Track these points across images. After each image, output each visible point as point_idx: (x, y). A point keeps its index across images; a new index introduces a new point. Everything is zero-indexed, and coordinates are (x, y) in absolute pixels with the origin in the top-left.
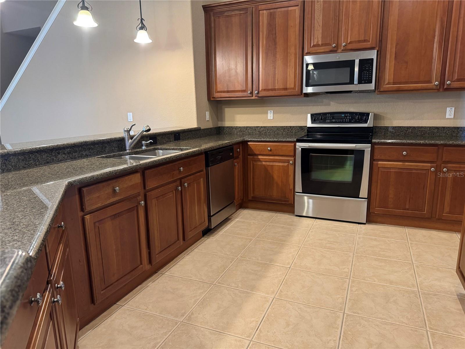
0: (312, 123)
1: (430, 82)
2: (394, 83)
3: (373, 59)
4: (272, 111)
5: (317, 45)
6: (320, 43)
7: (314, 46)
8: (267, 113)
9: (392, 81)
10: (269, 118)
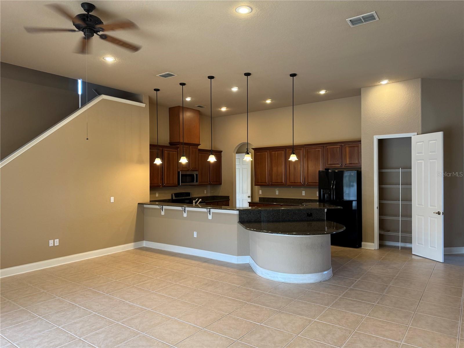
0: (175, 197)
2: (201, 182)
3: (197, 174)
5: (184, 168)
8: (156, 194)
10: (157, 196)
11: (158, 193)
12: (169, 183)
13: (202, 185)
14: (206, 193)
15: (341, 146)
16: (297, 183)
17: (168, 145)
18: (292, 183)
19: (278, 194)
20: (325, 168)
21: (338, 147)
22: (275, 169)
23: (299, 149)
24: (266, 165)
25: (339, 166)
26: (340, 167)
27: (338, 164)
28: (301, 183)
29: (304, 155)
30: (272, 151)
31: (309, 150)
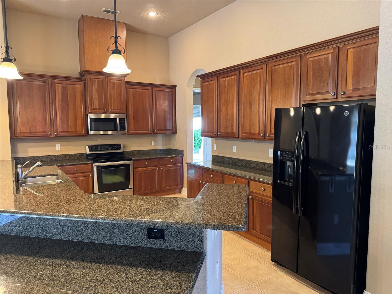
0: (90, 151)
1: (148, 130)
2: (134, 131)
3: (125, 119)
5: (96, 109)
6: (97, 108)
7: (94, 109)
8: (55, 146)
9: (133, 129)
10: (57, 149)
11: (60, 145)
12: (66, 131)
13: (136, 134)
14: (154, 145)
15: (337, 50)
16: (253, 133)
17: (78, 75)
18: (247, 133)
19: (235, 152)
21: (329, 53)
22: (223, 109)
23: (259, 67)
24: (213, 103)
26: (332, 99)
27: (328, 93)
28: (259, 134)
29: (267, 79)
30: (221, 78)
31: (274, 68)
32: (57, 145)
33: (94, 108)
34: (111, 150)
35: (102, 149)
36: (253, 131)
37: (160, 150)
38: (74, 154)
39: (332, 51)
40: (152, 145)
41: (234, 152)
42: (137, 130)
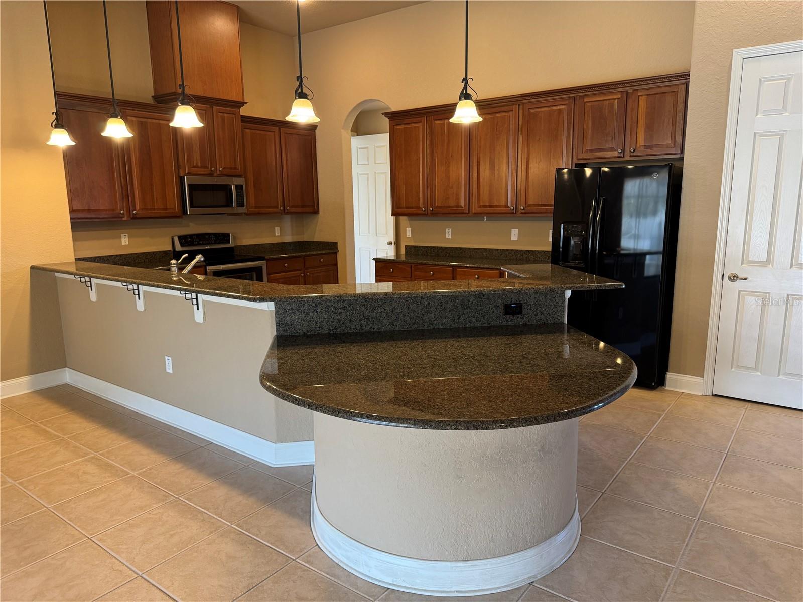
1: (277, 207)
2: (256, 207)
3: (242, 186)
4: (127, 235)
5: (196, 166)
6: (199, 164)
7: (194, 167)
8: (120, 238)
9: (254, 205)
10: (123, 243)
11: (127, 236)
12: (149, 208)
13: (259, 214)
14: (279, 235)
15: (625, 95)
16: (497, 206)
17: (150, 101)
18: (485, 207)
19: (450, 237)
20: (575, 161)
21: (615, 99)
22: (440, 170)
23: (506, 108)
24: (418, 160)
25: (615, 154)
26: (618, 157)
27: (612, 149)
28: (507, 206)
29: (520, 127)
30: (434, 120)
31: (532, 111)
32: (122, 235)
33: (195, 165)
34: (215, 243)
35: (201, 242)
36: (496, 203)
37: (290, 244)
38: (153, 252)
39: (619, 96)
40: (276, 235)
41: (447, 237)
42: (259, 207)
